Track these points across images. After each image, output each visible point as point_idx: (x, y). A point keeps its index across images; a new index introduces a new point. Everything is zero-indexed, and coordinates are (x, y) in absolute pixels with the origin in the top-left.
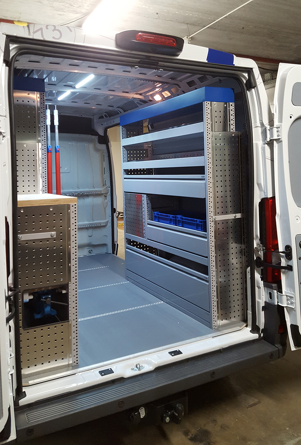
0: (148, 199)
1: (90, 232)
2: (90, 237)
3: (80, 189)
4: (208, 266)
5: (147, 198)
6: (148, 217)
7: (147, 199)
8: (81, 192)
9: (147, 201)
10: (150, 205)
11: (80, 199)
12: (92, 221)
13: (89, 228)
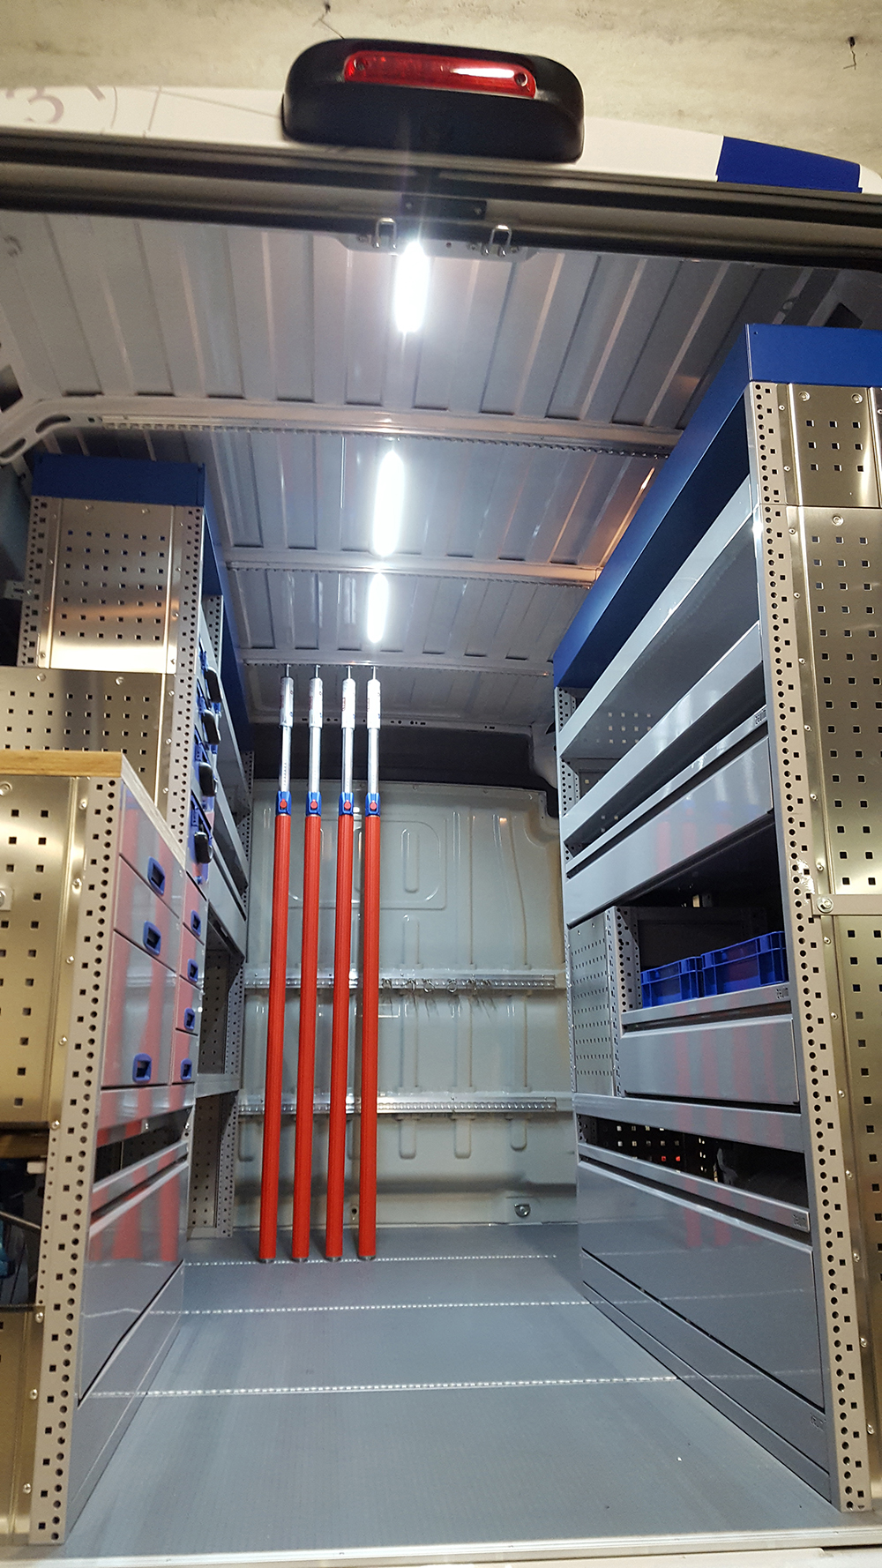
0: (624, 924)
1: (518, 1130)
2: (517, 1153)
3: (478, 970)
4: (803, 1155)
5: (622, 921)
6: (624, 999)
7: (619, 925)
8: (479, 978)
9: (620, 933)
10: (633, 949)
11: (478, 1005)
12: (524, 1091)
13: (511, 1113)
